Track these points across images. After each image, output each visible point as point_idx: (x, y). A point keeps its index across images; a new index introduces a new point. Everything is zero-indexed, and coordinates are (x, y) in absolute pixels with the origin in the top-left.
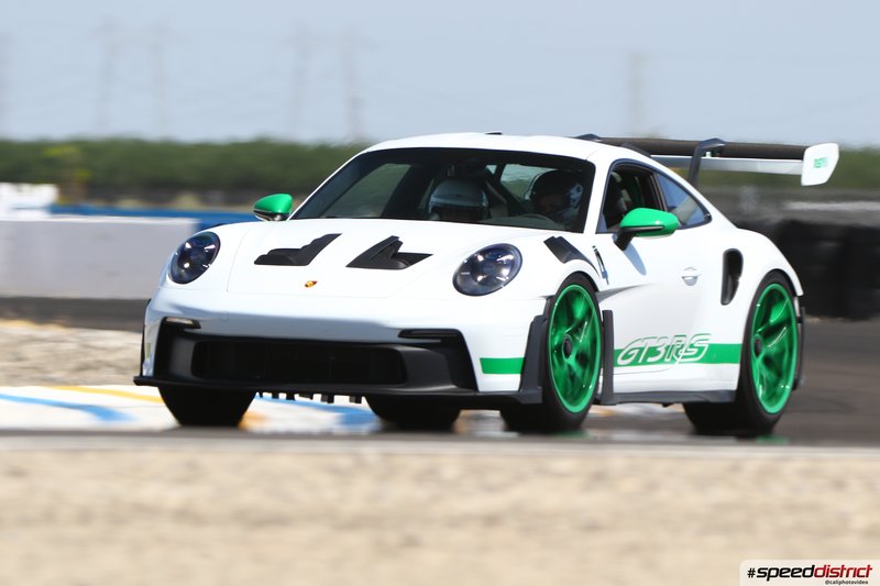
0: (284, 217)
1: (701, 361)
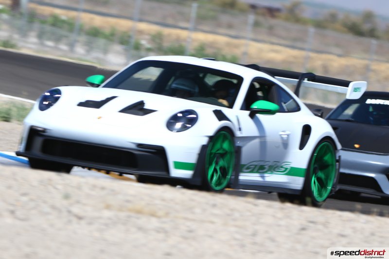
0: (98, 86)
1: (286, 174)
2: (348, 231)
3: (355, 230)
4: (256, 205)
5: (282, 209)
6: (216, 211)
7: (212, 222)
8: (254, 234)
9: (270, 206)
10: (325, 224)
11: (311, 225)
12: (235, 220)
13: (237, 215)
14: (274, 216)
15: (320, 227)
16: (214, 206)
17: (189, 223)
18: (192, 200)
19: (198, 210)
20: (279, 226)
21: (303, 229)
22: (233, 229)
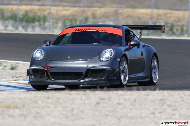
2: (122, 101)
3: (125, 100)
4: (70, 94)
5: (85, 94)
6: (50, 101)
7: (49, 107)
8: (72, 110)
9: (78, 94)
10: (109, 99)
11: (102, 101)
12: (60, 104)
13: (61, 101)
14: (81, 99)
15: (107, 101)
16: (48, 98)
17: (36, 109)
18: (36, 97)
19: (40, 102)
20: (85, 104)
21: (98, 103)
22: (60, 109)
